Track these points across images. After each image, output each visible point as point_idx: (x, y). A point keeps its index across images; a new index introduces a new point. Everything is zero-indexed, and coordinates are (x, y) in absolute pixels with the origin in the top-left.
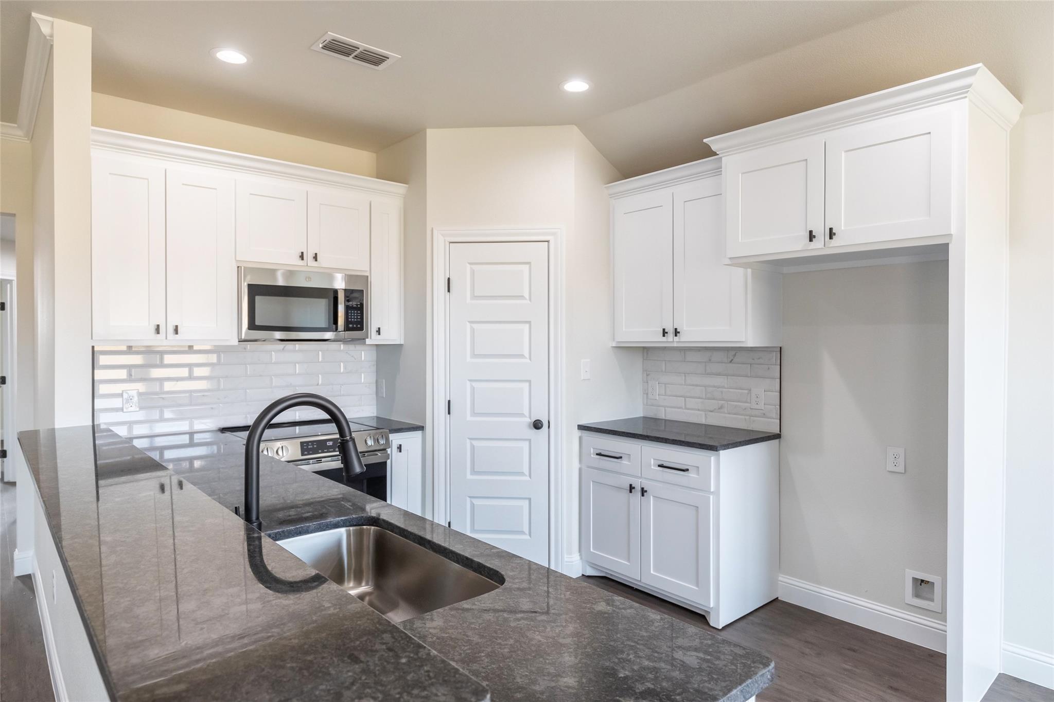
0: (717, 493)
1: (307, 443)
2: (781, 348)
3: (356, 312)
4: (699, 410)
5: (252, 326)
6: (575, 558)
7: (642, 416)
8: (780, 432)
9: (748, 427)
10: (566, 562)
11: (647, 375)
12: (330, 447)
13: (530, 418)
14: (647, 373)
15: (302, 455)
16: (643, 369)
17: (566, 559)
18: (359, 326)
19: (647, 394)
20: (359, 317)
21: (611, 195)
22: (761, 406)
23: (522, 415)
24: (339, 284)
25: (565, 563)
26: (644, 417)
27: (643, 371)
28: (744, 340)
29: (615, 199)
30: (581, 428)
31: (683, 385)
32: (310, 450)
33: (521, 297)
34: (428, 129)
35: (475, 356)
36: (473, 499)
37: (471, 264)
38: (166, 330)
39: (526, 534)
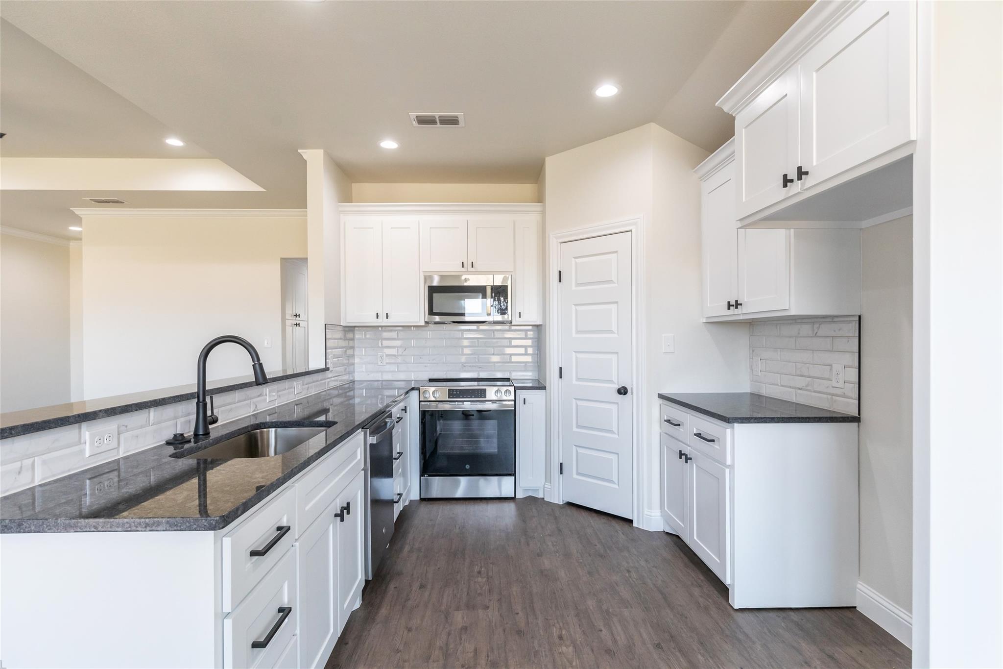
0: (731, 467)
1: (452, 389)
2: (860, 317)
4: (790, 387)
5: (431, 312)
6: (656, 513)
7: (749, 392)
8: (859, 414)
9: (830, 408)
10: (647, 515)
11: (753, 351)
12: (468, 394)
13: (618, 385)
14: (752, 348)
15: (449, 398)
16: (750, 345)
17: (646, 512)
18: (505, 311)
19: (753, 370)
21: (701, 178)
22: (841, 384)
23: (611, 382)
25: (645, 516)
26: (751, 393)
27: (750, 347)
28: (788, 308)
29: (704, 181)
30: (661, 396)
31: (778, 361)
32: (455, 395)
33: (611, 282)
34: (546, 158)
35: (578, 332)
36: (577, 448)
37: (575, 258)
38: (382, 316)
39: (616, 484)
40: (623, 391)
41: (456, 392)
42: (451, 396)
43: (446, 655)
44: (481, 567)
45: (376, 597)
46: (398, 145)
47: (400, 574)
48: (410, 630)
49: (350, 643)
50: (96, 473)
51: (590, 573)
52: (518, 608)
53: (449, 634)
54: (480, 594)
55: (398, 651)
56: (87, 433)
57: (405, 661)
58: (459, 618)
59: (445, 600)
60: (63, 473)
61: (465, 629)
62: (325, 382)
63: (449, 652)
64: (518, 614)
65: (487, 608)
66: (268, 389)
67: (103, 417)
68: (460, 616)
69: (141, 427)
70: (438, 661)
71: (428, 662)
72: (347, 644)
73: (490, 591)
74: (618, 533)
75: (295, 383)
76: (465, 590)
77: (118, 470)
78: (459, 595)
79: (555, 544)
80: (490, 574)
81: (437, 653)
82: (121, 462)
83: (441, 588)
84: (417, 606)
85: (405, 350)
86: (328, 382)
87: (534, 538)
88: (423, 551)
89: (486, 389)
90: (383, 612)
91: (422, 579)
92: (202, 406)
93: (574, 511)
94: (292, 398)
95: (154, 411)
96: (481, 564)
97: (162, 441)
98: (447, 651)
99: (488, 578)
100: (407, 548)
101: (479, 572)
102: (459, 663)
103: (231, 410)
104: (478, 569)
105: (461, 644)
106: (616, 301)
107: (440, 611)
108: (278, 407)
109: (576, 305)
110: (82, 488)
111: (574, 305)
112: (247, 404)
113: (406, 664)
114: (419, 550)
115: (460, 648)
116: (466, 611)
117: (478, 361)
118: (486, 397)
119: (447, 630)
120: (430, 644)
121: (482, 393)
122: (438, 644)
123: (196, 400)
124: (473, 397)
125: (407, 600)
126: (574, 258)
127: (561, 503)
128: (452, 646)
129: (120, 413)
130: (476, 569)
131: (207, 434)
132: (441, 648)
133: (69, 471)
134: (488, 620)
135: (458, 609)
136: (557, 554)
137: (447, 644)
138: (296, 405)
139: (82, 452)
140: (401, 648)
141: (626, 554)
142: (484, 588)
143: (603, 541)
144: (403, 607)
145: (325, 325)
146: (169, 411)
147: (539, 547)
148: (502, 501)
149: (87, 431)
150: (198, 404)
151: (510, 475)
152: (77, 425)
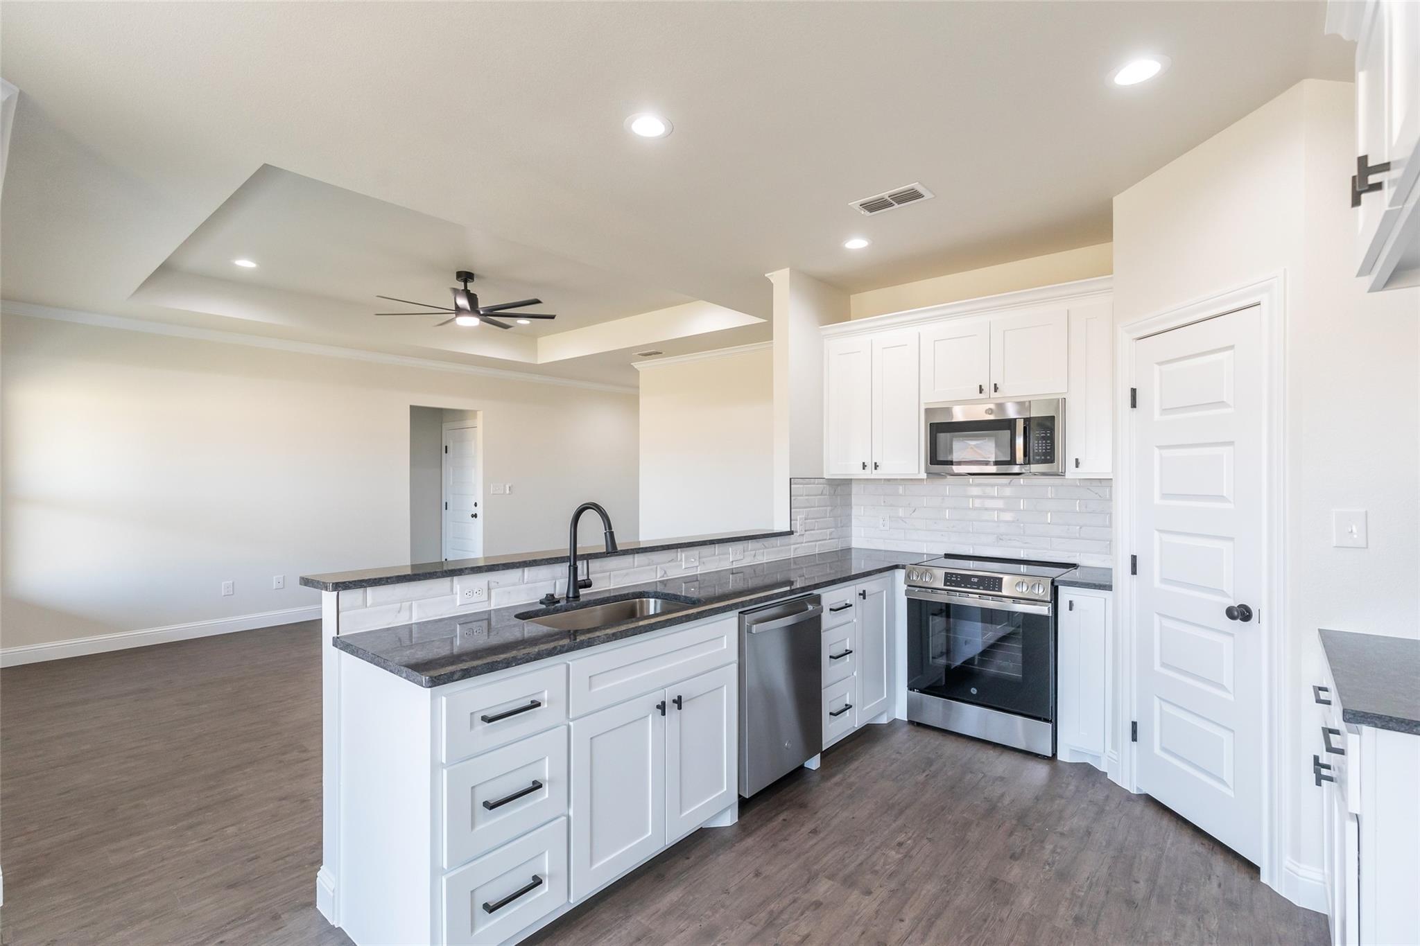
1: (952, 574)
3: (1044, 442)
5: (933, 460)
10: (1288, 868)
12: (974, 583)
13: (1231, 601)
15: (944, 585)
17: (1286, 863)
18: (1048, 458)
20: (1049, 448)
23: (1222, 590)
24: (1011, 413)
25: (1284, 869)
32: (954, 581)
33: (1221, 404)
34: (1115, 199)
35: (1164, 496)
36: (1162, 703)
37: (1160, 364)
38: (870, 466)
39: (1228, 786)
40: (1242, 613)
41: (957, 578)
42: (948, 583)
43: (770, 923)
44: (909, 839)
45: (756, 822)
46: (868, 242)
47: (803, 806)
48: (757, 874)
49: (691, 859)
50: (465, 620)
51: (1078, 920)
52: (910, 914)
53: (795, 901)
54: (876, 872)
55: (727, 892)
56: (458, 586)
57: (723, 906)
58: (823, 888)
59: (825, 859)
60: (436, 616)
61: (818, 904)
62: (790, 549)
63: (776, 922)
64: (902, 920)
65: (869, 893)
66: (683, 555)
67: (469, 574)
68: (826, 886)
69: (514, 585)
70: (755, 925)
71: (744, 920)
72: (688, 858)
73: (891, 875)
74: (1210, 878)
75: (730, 549)
76: (861, 858)
77: (489, 620)
78: (847, 861)
79: (1059, 850)
80: (914, 853)
81: (763, 915)
82: (492, 612)
83: (835, 842)
84: (789, 852)
85: (914, 511)
86: (796, 549)
87: (1030, 829)
88: (854, 788)
89: (1002, 579)
90: (749, 842)
91: (822, 823)
92: (574, 570)
93: (1150, 813)
94: (726, 565)
95: (529, 570)
96: (913, 835)
97: (536, 599)
98: (774, 919)
99: (905, 856)
100: (837, 779)
101: (900, 844)
102: (775, 939)
103: (627, 574)
104: (903, 840)
105: (796, 920)
106: (1232, 440)
107: (808, 870)
108: (700, 574)
109: (1160, 447)
110: (455, 630)
111: (1157, 447)
112: (652, 569)
113: (722, 910)
114: (850, 786)
115: (792, 924)
116: (839, 885)
117: (1024, 532)
118: (1000, 590)
119: (796, 896)
120: (764, 901)
121: (995, 584)
122: (773, 906)
123: (568, 564)
124: (981, 588)
125: (785, 840)
126: (1157, 363)
127: (1135, 792)
128: (785, 916)
129: (486, 571)
130: (901, 838)
131: (577, 597)
132: (771, 912)
133: (441, 615)
134: (855, 909)
135: (831, 877)
136: (1047, 867)
137: (782, 912)
138: (733, 574)
139: (454, 601)
140: (732, 890)
141: (1189, 921)
142: (887, 867)
143: (1161, 881)
144: (773, 845)
145: (791, 479)
146: (543, 572)
147: (1025, 846)
148: (1030, 757)
149: (459, 583)
150: (570, 566)
151: (1046, 720)
152: (449, 579)
